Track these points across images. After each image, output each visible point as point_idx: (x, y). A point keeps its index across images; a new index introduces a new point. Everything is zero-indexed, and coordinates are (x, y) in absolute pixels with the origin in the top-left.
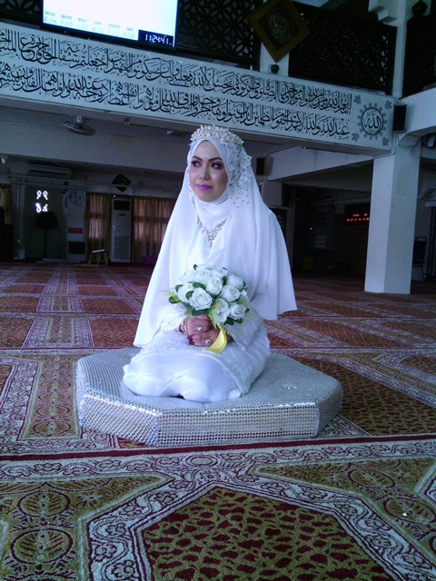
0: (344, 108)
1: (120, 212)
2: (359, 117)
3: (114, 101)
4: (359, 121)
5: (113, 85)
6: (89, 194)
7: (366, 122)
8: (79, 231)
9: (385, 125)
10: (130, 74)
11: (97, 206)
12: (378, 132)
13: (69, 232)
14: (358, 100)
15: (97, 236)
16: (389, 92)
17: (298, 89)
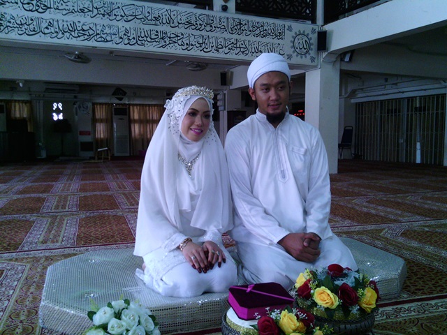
0: (280, 36)
1: (119, 117)
2: (291, 42)
3: (100, 39)
4: (292, 45)
5: (98, 27)
6: (94, 104)
7: (297, 45)
8: (88, 133)
9: (312, 47)
10: (111, 18)
11: (101, 113)
12: (307, 52)
13: (80, 134)
14: (290, 29)
15: (102, 136)
16: (314, 21)
17: (244, 23)
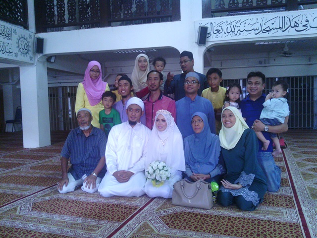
0: (8, 36)
2: (17, 43)
4: (17, 45)
7: (20, 46)
9: (30, 48)
12: (27, 52)
14: (15, 32)
16: (26, 27)
